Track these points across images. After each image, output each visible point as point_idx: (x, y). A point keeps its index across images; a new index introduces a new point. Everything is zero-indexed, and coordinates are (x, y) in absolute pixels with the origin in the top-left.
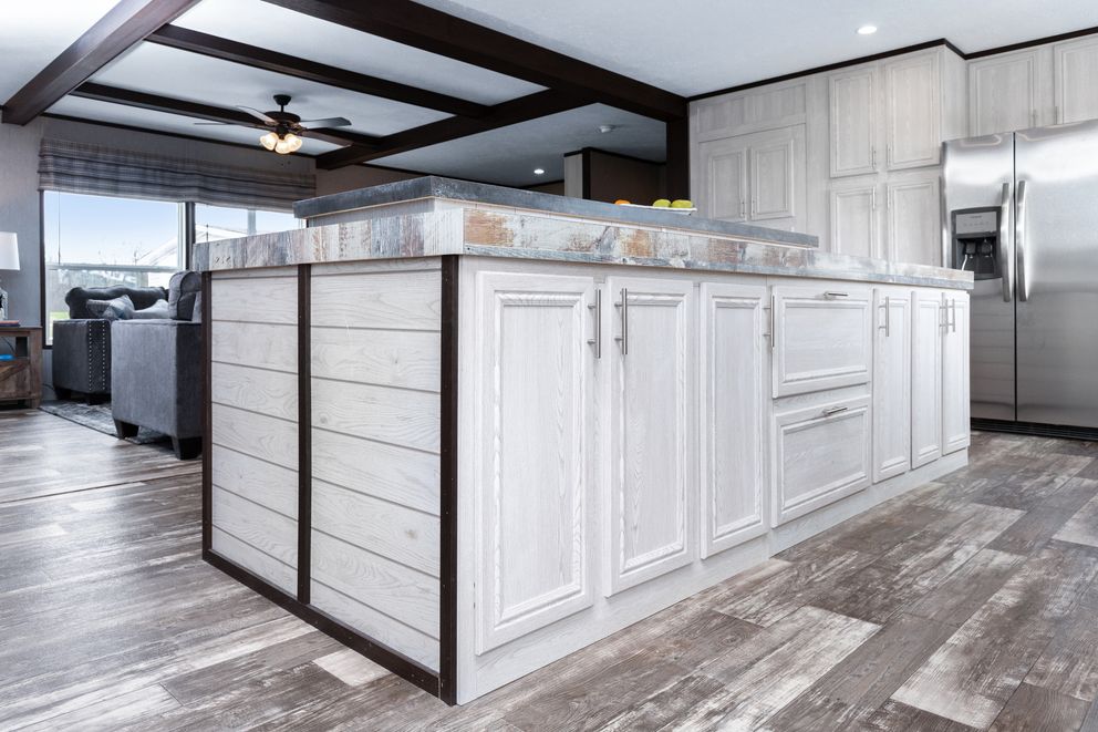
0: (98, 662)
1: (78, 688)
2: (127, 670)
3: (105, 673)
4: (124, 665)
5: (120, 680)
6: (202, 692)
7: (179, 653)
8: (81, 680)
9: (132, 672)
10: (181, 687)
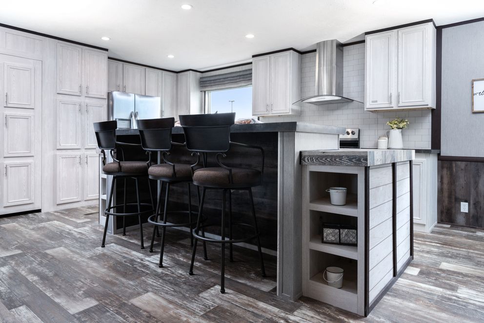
0: (464, 306)
1: (477, 303)
2: (460, 299)
3: (466, 302)
4: (459, 301)
5: (465, 298)
6: (450, 285)
7: (441, 295)
8: (474, 304)
9: (459, 298)
10: (453, 288)
